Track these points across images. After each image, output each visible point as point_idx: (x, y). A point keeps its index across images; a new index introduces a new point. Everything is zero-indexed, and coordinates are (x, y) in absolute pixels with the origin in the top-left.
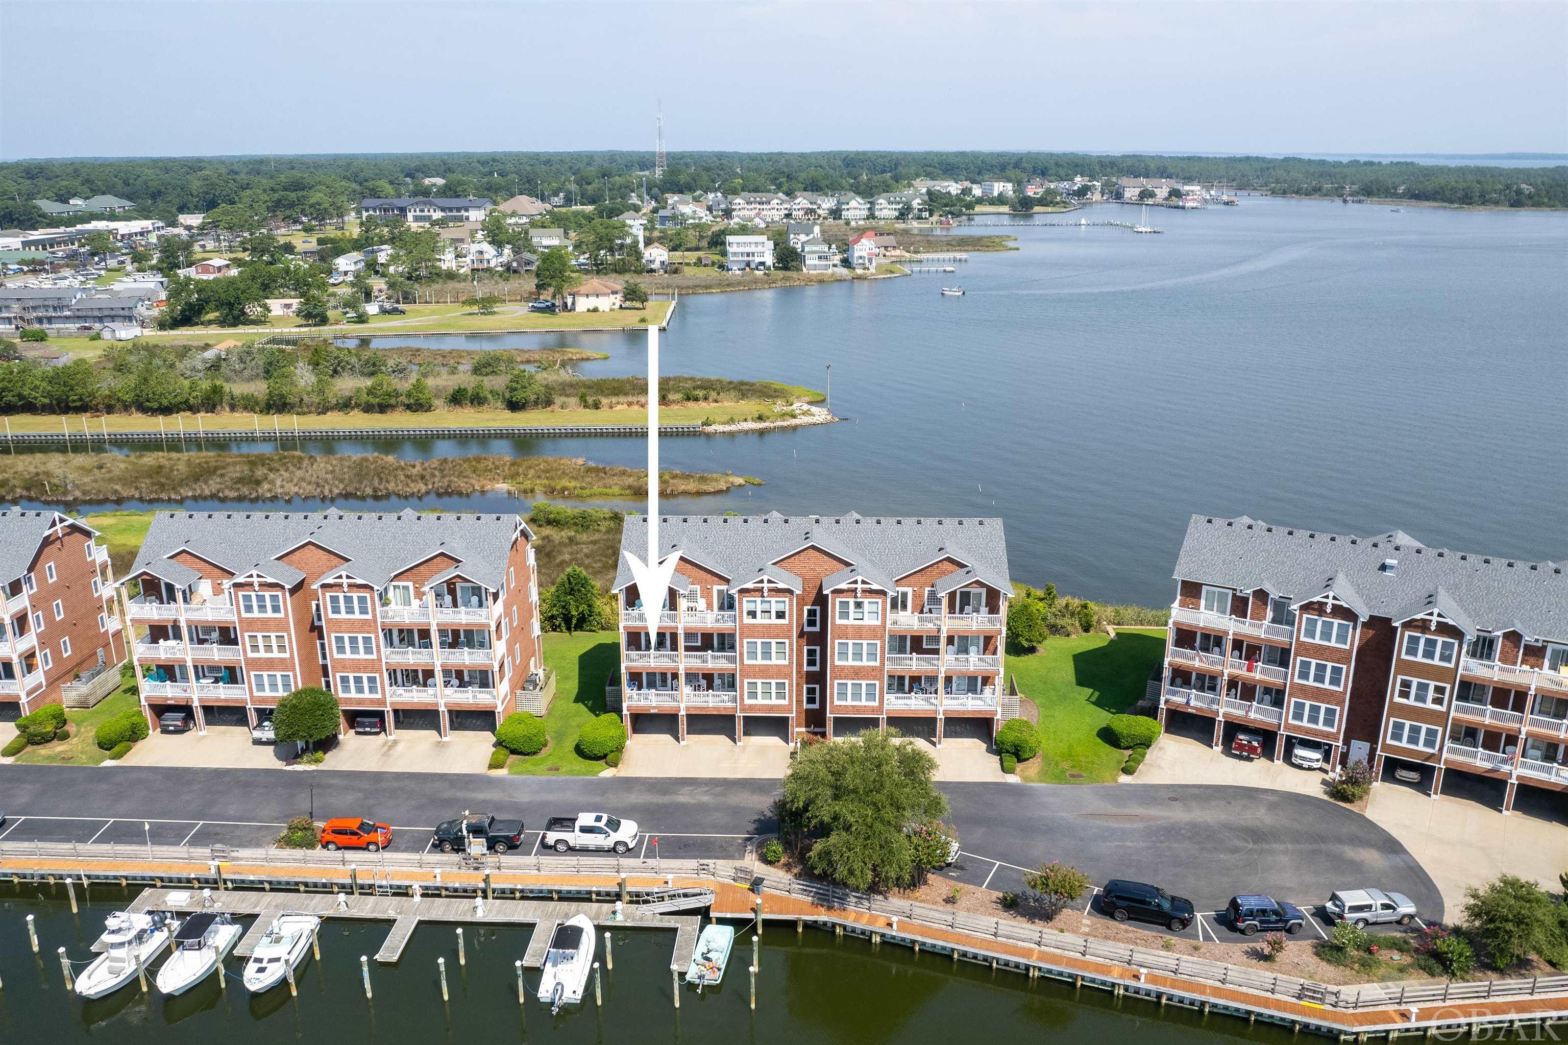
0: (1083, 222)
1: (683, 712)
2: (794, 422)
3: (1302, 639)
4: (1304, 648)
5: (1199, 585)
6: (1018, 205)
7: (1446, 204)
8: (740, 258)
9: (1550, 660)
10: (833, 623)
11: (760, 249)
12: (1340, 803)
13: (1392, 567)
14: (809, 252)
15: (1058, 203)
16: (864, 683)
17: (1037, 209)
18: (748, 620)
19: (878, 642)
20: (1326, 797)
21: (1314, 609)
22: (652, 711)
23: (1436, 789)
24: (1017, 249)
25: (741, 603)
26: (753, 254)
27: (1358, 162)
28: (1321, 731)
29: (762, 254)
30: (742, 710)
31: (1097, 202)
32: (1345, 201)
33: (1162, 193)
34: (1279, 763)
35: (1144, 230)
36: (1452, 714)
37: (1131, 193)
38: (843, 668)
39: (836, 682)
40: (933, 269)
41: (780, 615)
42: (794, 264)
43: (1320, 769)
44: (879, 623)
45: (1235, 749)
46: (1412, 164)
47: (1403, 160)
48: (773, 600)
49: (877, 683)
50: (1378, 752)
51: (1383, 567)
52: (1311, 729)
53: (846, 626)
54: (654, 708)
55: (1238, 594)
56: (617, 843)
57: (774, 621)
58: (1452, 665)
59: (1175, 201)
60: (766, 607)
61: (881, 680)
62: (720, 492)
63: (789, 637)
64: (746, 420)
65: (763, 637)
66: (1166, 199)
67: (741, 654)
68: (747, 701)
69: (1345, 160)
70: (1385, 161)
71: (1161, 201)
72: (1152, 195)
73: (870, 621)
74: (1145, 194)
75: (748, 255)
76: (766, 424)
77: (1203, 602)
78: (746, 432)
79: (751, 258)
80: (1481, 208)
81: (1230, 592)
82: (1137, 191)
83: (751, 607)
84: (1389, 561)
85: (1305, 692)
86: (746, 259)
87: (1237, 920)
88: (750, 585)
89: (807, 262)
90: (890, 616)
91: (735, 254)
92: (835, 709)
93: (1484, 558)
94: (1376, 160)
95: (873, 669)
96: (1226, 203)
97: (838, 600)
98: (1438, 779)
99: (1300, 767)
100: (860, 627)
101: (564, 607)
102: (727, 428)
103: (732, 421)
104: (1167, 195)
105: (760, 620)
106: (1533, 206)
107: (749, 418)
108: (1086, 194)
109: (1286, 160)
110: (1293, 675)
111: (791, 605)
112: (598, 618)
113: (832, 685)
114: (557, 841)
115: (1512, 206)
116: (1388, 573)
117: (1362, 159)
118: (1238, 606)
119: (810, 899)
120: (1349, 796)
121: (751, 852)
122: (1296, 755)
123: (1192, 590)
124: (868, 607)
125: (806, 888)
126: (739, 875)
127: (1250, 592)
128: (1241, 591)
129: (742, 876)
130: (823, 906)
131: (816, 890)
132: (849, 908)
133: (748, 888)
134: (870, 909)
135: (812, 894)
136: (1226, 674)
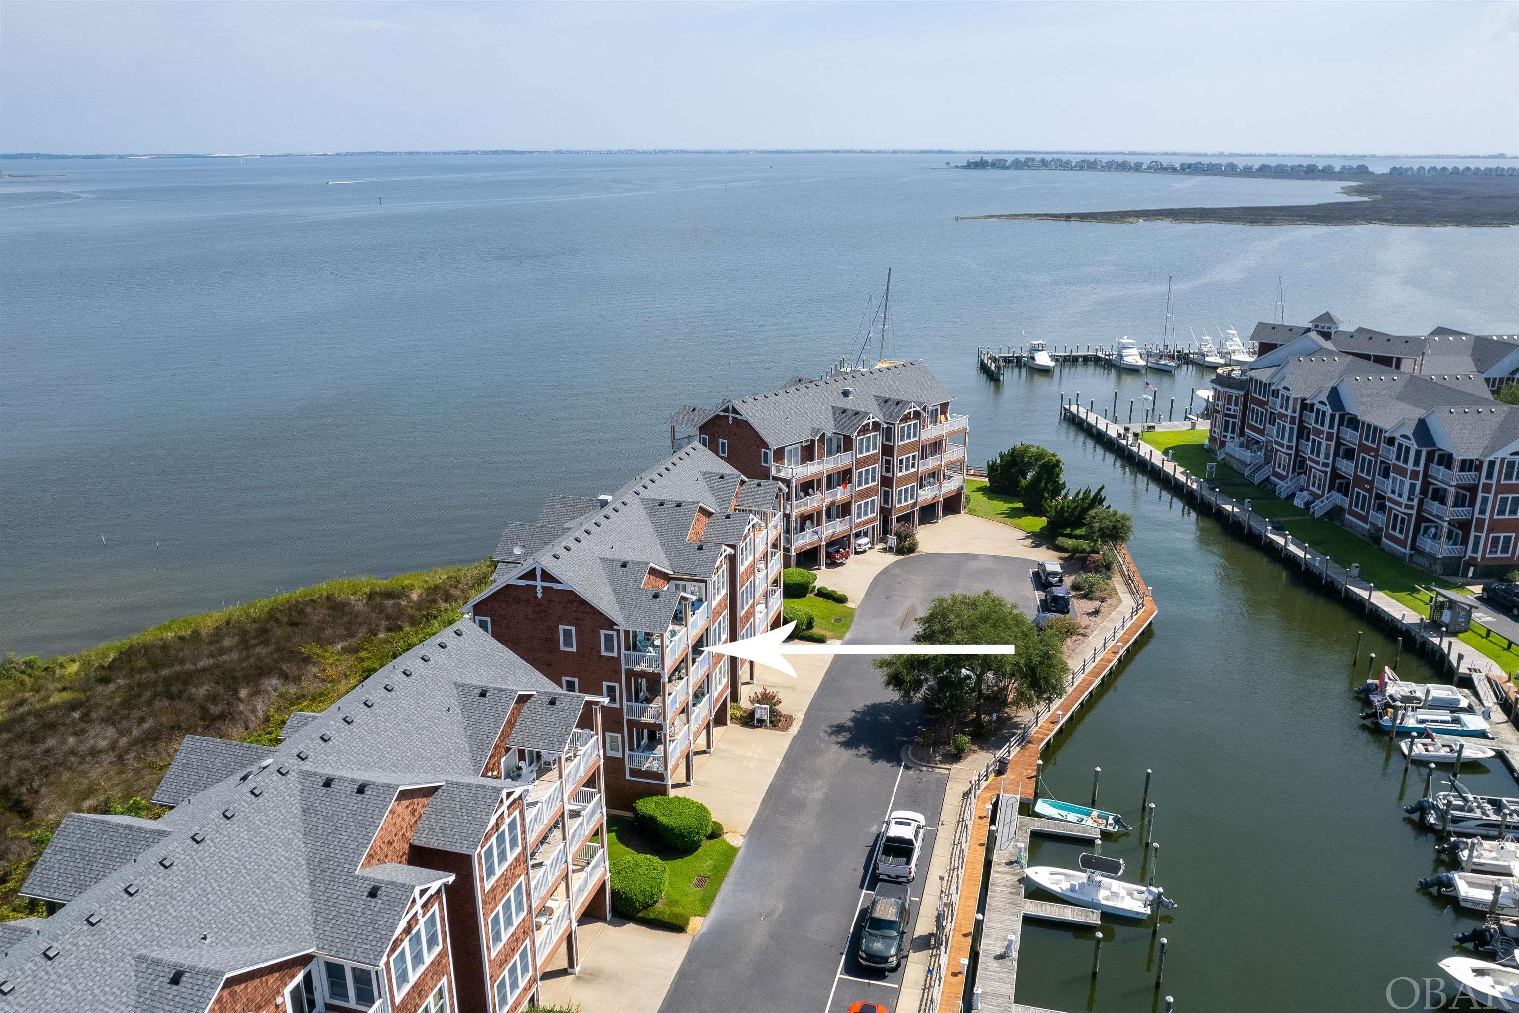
3: (858, 456)
4: (859, 463)
12: (911, 556)
13: (851, 392)
20: (901, 557)
21: (862, 431)
23: (916, 525)
28: (870, 519)
34: (854, 556)
36: (919, 470)
43: (870, 548)
45: (838, 559)
50: (894, 517)
52: (865, 521)
55: (804, 444)
58: (917, 438)
77: (787, 461)
81: (799, 445)
84: (850, 389)
85: (861, 495)
90: (756, 547)
98: (916, 517)
99: (864, 551)
110: (855, 486)
116: (850, 397)
118: (808, 454)
119: (1018, 749)
120: (911, 549)
121: (933, 767)
122: (860, 545)
123: (779, 454)
124: (749, 545)
125: (1014, 742)
126: (989, 771)
127: (817, 438)
128: (805, 442)
129: (990, 769)
130: (1026, 745)
131: (1018, 738)
132: (1032, 733)
133: (995, 776)
134: (1037, 724)
135: (1017, 743)
136: (824, 506)
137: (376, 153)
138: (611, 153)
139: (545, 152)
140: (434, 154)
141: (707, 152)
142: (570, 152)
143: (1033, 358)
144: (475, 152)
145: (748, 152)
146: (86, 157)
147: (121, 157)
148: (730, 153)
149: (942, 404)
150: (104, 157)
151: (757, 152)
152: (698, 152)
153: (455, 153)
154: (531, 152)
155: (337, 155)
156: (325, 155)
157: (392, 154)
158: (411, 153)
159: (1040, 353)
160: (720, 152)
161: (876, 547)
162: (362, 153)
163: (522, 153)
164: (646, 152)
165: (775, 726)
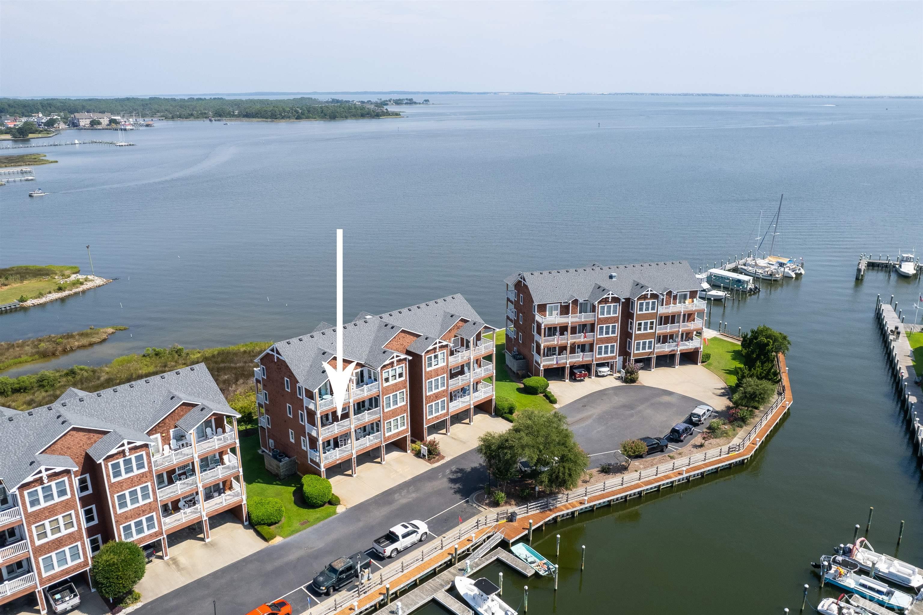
0: (76, 142)
1: (354, 456)
2: (81, 289)
3: (600, 317)
4: (601, 321)
5: (545, 305)
6: (17, 134)
7: (264, 120)
9: (679, 300)
10: (425, 371)
12: (632, 384)
13: (615, 276)
15: (41, 131)
16: (440, 401)
17: (30, 136)
18: (385, 385)
19: (445, 375)
20: (624, 384)
21: (603, 302)
22: (338, 462)
23: (653, 366)
24: (57, 162)
25: (381, 376)
27: (193, 98)
28: (609, 357)
30: (385, 441)
31: (63, 129)
32: (211, 120)
33: (105, 121)
34: (593, 377)
35: (123, 144)
36: (657, 332)
37: (84, 122)
38: (430, 396)
39: (428, 405)
40: (18, 179)
41: (401, 375)
43: (610, 375)
44: (445, 364)
45: (578, 377)
46: (222, 99)
47: (217, 97)
48: (397, 368)
49: (445, 399)
50: (632, 358)
51: (611, 277)
52: (605, 357)
53: (431, 371)
54: (338, 460)
55: (563, 304)
56: (422, 535)
57: (399, 380)
58: (655, 311)
59: (114, 126)
60: (394, 373)
61: (447, 396)
62: (104, 340)
63: (406, 387)
64: (50, 293)
65: (393, 392)
66: (108, 125)
67: (383, 407)
68: (387, 435)
69: (186, 98)
70: (208, 97)
71: (105, 127)
72: (99, 123)
73: (441, 365)
74: (94, 123)
76: (67, 293)
77: (547, 313)
78: (52, 302)
80: (282, 120)
81: (559, 305)
82: (88, 121)
83: (387, 376)
84: (614, 274)
85: (602, 341)
87: (680, 437)
88: (387, 362)
90: (451, 359)
92: (429, 421)
93: (641, 264)
94: (203, 97)
95: (444, 391)
96: (147, 125)
97: (427, 357)
98: (654, 362)
99: (603, 376)
100: (437, 369)
102: (36, 301)
103: (40, 295)
104: (108, 122)
105: (392, 382)
106: (306, 118)
107: (52, 291)
108: (53, 125)
109: (151, 99)
110: (597, 335)
111: (406, 367)
113: (426, 408)
114: (392, 551)
115: (297, 119)
116: (614, 279)
117: (195, 97)
118: (565, 310)
119: (538, 511)
120: (633, 381)
121: (479, 506)
122: (600, 372)
123: (542, 308)
124: (440, 357)
125: (535, 506)
126: (500, 517)
127: (570, 302)
128: (564, 303)
129: (502, 516)
130: (546, 511)
131: (539, 505)
132: (558, 505)
133: (506, 522)
134: (567, 501)
135: (539, 508)
136: (569, 344)
137: (632, 94)
138: (781, 96)
139: (737, 95)
140: (666, 95)
141: (850, 97)
142: (753, 96)
143: (900, 266)
144: (692, 95)
145: (883, 97)
146: (478, 93)
147: (495, 93)
148: (868, 98)
149: (690, 292)
150: (487, 93)
151: (890, 97)
152: (845, 97)
153: (679, 95)
154: (727, 95)
155: (610, 94)
156: (603, 94)
157: (641, 94)
158: (652, 94)
159: (907, 263)
160: (861, 97)
161: (615, 375)
162: (623, 94)
163: (721, 95)
164: (806, 97)
165: (429, 460)
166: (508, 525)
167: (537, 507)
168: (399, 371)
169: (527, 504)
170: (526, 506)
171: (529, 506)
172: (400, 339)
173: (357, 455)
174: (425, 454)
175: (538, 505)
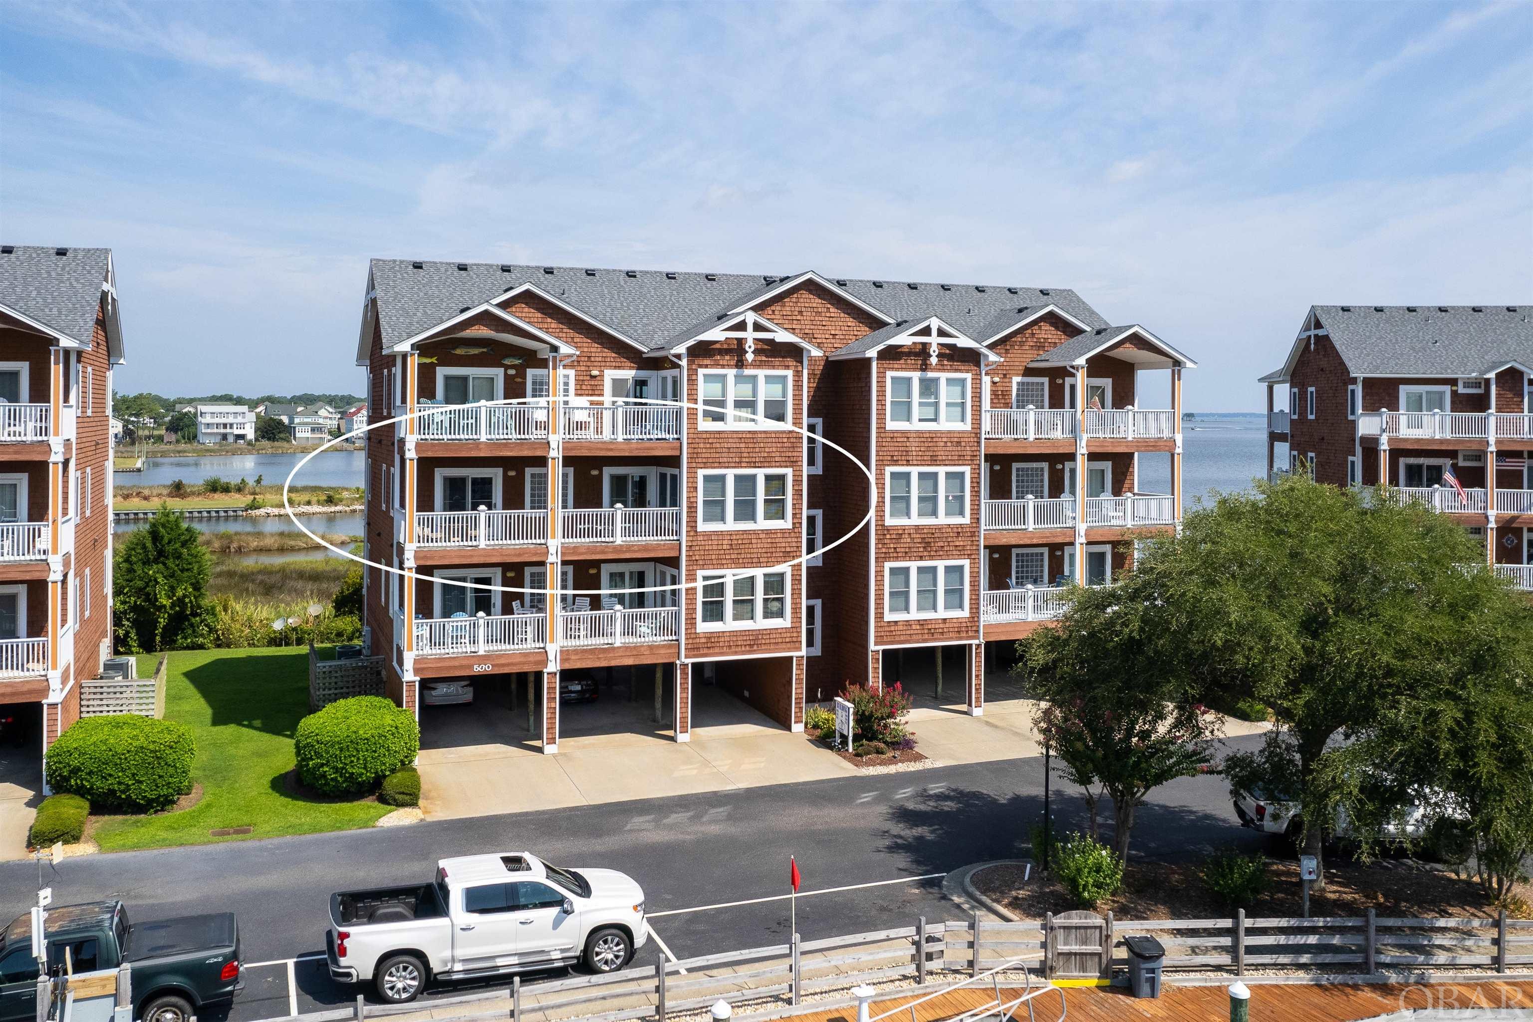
1: (553, 667)
5: (1395, 383)
8: (215, 430)
10: (881, 428)
11: (240, 419)
14: (299, 424)
16: (941, 565)
18: (707, 424)
19: (967, 470)
22: (479, 669)
25: (692, 382)
26: (231, 426)
29: (242, 425)
30: (693, 649)
38: (900, 533)
39: (888, 565)
41: (775, 411)
42: (282, 435)
44: (967, 426)
48: (761, 373)
49: (966, 563)
53: (905, 434)
54: (482, 658)
56: (597, 933)
60: (745, 392)
61: (972, 557)
63: (794, 463)
65: (738, 465)
67: (692, 509)
68: (703, 627)
73: (949, 423)
75: (225, 426)
79: (228, 430)
81: (1447, 389)
83: (714, 391)
86: (222, 431)
88: (717, 334)
89: (298, 435)
90: (988, 414)
91: (208, 425)
92: (888, 630)
95: (959, 530)
97: (890, 374)
100: (932, 436)
101: (140, 592)
111: (798, 386)
112: (210, 619)
113: (880, 573)
114: (387, 959)
119: (1304, 977)
121: (980, 904)
123: (1383, 397)
124: (945, 393)
125: (1282, 940)
126: (1062, 948)
127: (1492, 375)
128: (1467, 385)
129: (1075, 948)
130: (1356, 987)
131: (1312, 940)
132: (1435, 976)
133: (1099, 987)
134: (1497, 963)
135: (1305, 959)
136: (1492, 519)
165: (857, 755)
166: (1100, 1003)
167: (1298, 949)
168: (765, 392)
169: (1235, 916)
170: (1227, 923)
171: (1250, 932)
172: (801, 312)
173: (567, 666)
174: (845, 733)
175: (1300, 940)
